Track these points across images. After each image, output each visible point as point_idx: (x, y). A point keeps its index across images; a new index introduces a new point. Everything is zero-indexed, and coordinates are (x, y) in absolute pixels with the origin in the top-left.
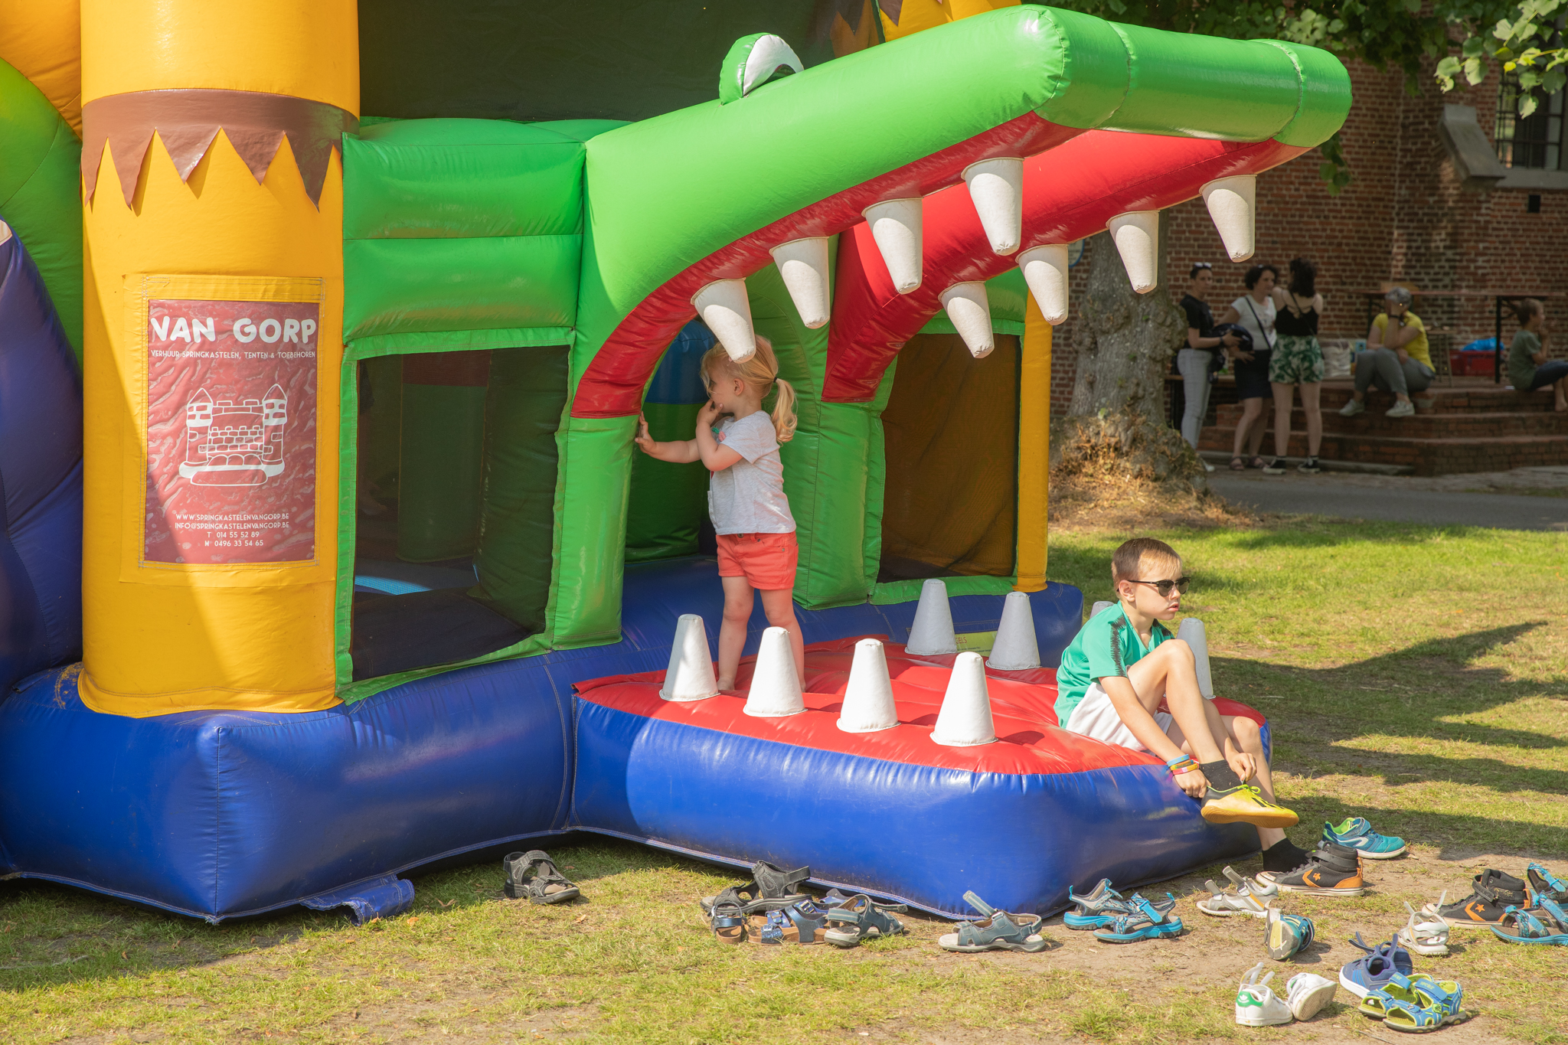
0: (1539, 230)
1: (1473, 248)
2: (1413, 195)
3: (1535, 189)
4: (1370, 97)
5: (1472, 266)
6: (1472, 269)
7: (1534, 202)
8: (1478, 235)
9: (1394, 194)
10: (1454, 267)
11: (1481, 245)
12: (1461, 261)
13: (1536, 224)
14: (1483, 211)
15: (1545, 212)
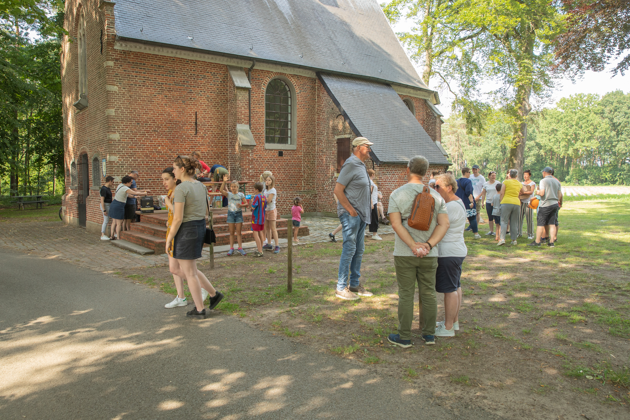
0: (283, 161)
1: (247, 167)
2: (232, 151)
3: (280, 150)
4: (216, 122)
5: (248, 172)
6: (248, 173)
7: (281, 154)
8: (249, 163)
9: (228, 151)
10: (241, 173)
11: (250, 166)
12: (243, 171)
13: (282, 160)
14: (251, 156)
15: (285, 156)
